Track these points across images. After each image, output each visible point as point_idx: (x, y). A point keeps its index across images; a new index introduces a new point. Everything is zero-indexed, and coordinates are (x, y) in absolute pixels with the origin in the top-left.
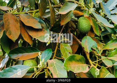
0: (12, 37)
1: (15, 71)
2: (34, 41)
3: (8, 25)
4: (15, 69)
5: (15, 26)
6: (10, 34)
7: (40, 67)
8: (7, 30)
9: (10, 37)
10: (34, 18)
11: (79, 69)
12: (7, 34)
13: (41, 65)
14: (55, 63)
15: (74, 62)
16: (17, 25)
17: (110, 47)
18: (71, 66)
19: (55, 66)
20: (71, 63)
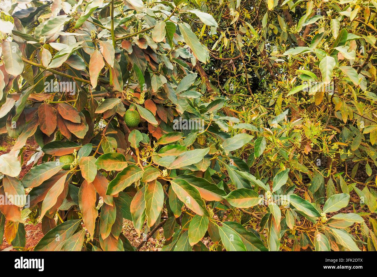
0: (46, 131)
1: (48, 168)
2: (73, 135)
3: (44, 118)
4: (48, 166)
5: (51, 119)
6: (45, 128)
7: (75, 164)
8: (42, 124)
9: (44, 132)
10: (74, 108)
11: (114, 167)
12: (42, 129)
13: (76, 162)
14: (90, 161)
15: (109, 160)
16: (53, 118)
17: (163, 142)
18: (104, 164)
19: (88, 164)
20: (105, 161)
